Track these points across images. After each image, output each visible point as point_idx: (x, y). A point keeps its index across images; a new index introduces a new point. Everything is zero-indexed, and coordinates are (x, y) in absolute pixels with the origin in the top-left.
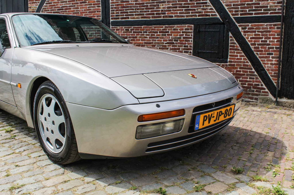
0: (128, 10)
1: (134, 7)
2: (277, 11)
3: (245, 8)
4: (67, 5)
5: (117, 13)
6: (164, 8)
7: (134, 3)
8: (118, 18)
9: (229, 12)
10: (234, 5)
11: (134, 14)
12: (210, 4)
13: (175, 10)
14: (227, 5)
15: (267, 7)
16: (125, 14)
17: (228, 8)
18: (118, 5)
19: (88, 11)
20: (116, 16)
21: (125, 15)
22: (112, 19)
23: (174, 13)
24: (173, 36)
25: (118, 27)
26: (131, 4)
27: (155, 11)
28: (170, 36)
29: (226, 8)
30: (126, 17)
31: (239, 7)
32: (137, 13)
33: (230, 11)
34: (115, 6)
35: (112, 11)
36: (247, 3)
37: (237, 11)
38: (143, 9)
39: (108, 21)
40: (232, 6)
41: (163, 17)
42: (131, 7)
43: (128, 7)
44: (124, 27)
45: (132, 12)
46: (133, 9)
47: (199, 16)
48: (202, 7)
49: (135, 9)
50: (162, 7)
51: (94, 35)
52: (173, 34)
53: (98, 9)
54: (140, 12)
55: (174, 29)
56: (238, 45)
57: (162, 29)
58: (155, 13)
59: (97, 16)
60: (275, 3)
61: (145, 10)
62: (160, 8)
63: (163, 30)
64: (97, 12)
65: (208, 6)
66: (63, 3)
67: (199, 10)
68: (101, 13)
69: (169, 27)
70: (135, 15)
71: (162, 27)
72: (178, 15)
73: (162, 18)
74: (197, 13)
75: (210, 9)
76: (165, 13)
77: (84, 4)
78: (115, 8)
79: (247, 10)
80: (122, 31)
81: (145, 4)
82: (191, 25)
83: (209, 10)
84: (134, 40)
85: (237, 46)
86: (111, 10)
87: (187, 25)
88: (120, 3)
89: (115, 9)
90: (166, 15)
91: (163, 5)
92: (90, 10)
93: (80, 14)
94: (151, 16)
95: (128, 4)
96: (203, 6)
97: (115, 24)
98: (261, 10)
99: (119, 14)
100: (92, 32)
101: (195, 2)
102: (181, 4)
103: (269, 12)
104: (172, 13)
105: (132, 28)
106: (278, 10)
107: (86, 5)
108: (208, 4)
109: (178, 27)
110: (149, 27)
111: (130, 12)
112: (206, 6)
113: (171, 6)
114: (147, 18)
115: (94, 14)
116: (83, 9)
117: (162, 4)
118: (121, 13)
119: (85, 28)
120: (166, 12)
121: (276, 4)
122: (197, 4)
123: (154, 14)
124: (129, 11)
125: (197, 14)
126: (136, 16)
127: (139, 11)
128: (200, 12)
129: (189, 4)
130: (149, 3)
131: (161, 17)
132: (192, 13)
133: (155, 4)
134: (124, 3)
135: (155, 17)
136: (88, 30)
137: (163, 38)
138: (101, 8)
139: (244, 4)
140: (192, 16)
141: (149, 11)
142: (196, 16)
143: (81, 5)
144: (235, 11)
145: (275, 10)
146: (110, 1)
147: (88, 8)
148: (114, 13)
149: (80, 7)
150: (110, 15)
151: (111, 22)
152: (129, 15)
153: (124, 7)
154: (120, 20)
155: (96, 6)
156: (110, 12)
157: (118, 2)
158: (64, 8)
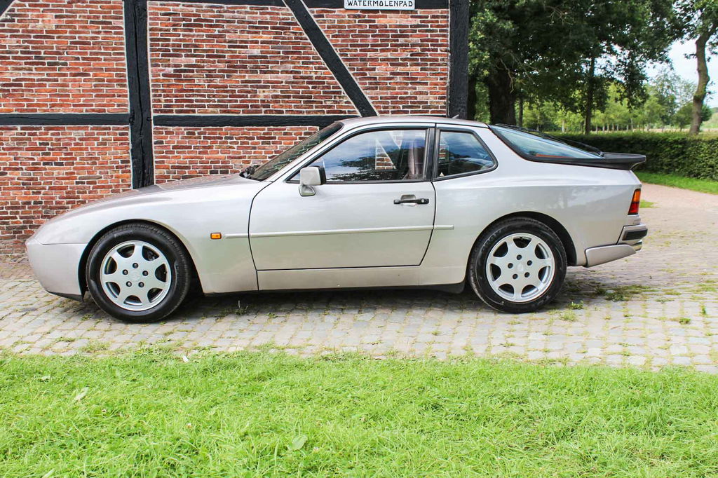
0: (193, 96)
1: (205, 91)
2: (439, 109)
3: (397, 103)
4: (32, 77)
5: (166, 101)
6: (265, 97)
7: (206, 84)
8: (171, 111)
9: (374, 108)
10: (381, 98)
11: (206, 104)
12: (346, 95)
13: (287, 102)
14: (372, 98)
15: (427, 102)
16: (185, 104)
17: (373, 103)
18: (168, 86)
19: (94, 94)
20: (165, 106)
21: (187, 106)
22: (156, 111)
23: (286, 107)
24: (282, 145)
25: (171, 128)
26: (200, 85)
27: (250, 101)
28: (278, 146)
29: (370, 101)
30: (188, 108)
31: (390, 101)
32: (211, 103)
33: (377, 107)
34: (162, 88)
35: (155, 96)
36: (400, 96)
37: (387, 107)
38: (226, 97)
39: (145, 116)
40: (379, 100)
41: (266, 112)
42: (198, 91)
43: (193, 91)
44: (183, 128)
45: (202, 101)
46: (204, 96)
47: (328, 112)
48: (333, 99)
49: (209, 96)
50: (262, 94)
51: (113, 141)
52: (283, 141)
53: (121, 90)
54: (219, 101)
55: (285, 134)
56: (389, 158)
57: (262, 132)
58: (250, 104)
59: (119, 105)
60: (436, 98)
61: (228, 98)
62: (258, 96)
63: (264, 134)
64: (119, 96)
65: (343, 97)
66: (21, 72)
67: (329, 103)
68: (128, 99)
69: (276, 129)
70: (209, 106)
71: (264, 130)
72: (293, 109)
73: (263, 114)
74: (325, 107)
75: (346, 103)
76: (269, 106)
77: (83, 78)
78: (164, 91)
79: (401, 106)
80: (180, 136)
81: (229, 88)
82: (315, 127)
83: (344, 104)
84: (206, 153)
85: (387, 160)
86: (152, 94)
87: (308, 127)
88: (174, 83)
89: (163, 94)
90: (271, 109)
91: (264, 91)
92: (101, 90)
93: (71, 98)
94: (241, 109)
95: (191, 86)
96: (335, 97)
97: (163, 121)
98: (419, 107)
99: (172, 103)
100: (107, 136)
101: (322, 91)
102: (298, 92)
103: (430, 110)
104: (282, 106)
105: (202, 130)
106: (441, 107)
107: (90, 80)
108: (342, 95)
109: (291, 129)
110: (237, 129)
111: (197, 101)
112: (340, 97)
113: (280, 94)
114: (233, 113)
115: (111, 101)
116: (81, 88)
117: (262, 90)
118: (176, 101)
119: (88, 127)
120: (271, 105)
121: (437, 100)
122: (324, 93)
123: (247, 106)
124: (194, 98)
125: (325, 110)
126: (211, 109)
127: (216, 99)
128: (330, 107)
129: (311, 92)
130: (237, 87)
131: (260, 112)
132: (316, 107)
133: (250, 89)
134: (184, 84)
135: (249, 112)
136: (96, 132)
137: (264, 149)
138: (127, 89)
139: (396, 98)
140: (316, 112)
141: (236, 101)
142: (324, 112)
143: (75, 81)
144: (385, 108)
145: (437, 107)
146: (151, 77)
147: (93, 88)
148: (160, 101)
149: (70, 83)
150: (152, 104)
151: (154, 117)
152: (195, 105)
153: (182, 91)
154: (174, 114)
155: (115, 84)
156: (152, 98)
157: (169, 81)
158: (23, 83)
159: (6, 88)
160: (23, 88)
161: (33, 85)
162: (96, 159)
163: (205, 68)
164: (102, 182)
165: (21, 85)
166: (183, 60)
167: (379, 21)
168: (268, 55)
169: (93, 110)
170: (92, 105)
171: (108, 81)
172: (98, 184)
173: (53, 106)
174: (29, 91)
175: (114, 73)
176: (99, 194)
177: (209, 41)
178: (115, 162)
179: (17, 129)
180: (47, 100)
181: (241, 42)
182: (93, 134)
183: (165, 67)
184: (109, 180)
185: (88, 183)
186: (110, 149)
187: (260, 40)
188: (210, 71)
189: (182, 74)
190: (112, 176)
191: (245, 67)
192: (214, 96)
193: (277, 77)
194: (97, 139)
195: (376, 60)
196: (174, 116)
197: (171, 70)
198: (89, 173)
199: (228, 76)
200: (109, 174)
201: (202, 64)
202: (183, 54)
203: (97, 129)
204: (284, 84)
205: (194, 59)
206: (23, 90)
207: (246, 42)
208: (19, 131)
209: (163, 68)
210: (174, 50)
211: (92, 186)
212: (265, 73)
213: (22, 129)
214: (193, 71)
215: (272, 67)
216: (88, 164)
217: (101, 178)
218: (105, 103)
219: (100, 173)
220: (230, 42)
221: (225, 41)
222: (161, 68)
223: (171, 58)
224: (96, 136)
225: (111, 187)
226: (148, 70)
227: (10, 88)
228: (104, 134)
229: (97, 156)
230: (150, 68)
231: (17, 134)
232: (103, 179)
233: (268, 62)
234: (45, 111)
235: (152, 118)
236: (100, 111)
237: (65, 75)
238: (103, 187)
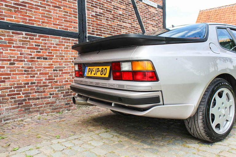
0: (102, 28)
1: (106, 27)
5: (93, 29)
7: (106, 23)
8: (94, 34)
16: (99, 31)
18: (93, 21)
19: (63, 19)
20: (92, 31)
22: (89, 33)
26: (104, 23)
30: (100, 34)
38: (112, 30)
39: (85, 35)
42: (103, 26)
43: (101, 25)
45: (105, 31)
49: (107, 29)
50: (123, 31)
53: (75, 19)
59: (74, 28)
64: (74, 23)
68: (78, 25)
70: (107, 34)
77: (58, 9)
78: (91, 23)
81: (113, 27)
86: (87, 24)
88: (95, 20)
89: (91, 25)
92: (66, 18)
93: (52, 20)
95: (101, 23)
97: (91, 39)
99: (94, 30)
100: (68, 44)
107: (62, 11)
111: (103, 31)
115: (71, 24)
116: (57, 15)
117: (123, 29)
118: (96, 29)
119: (60, 38)
124: (102, 29)
127: (109, 31)
130: (116, 27)
133: (119, 28)
134: (99, 21)
136: (64, 41)
138: (78, 19)
141: (115, 33)
143: (55, 10)
146: (87, 16)
147: (63, 16)
148: (90, 28)
149: (52, 11)
150: (87, 29)
151: (88, 36)
152: (103, 33)
153: (98, 25)
154: (95, 36)
155: (73, 16)
156: (87, 26)
157: (93, 19)
158: (27, 5)
159: (16, 6)
160: (27, 8)
161: (33, 8)
162: (64, 56)
163: (106, 16)
164: (66, 70)
165: (25, 6)
166: (98, 10)
167: (150, 10)
168: (124, 15)
169: (63, 28)
170: (62, 26)
171: (70, 13)
172: (64, 71)
173: (43, 22)
174: (30, 11)
175: (72, 10)
176: (64, 77)
177: (107, 4)
178: (72, 59)
179: (22, 34)
180: (40, 19)
181: (117, 7)
182: (63, 41)
183: (92, 12)
184: (69, 69)
185: (60, 70)
186: (69, 51)
187: (122, 8)
188: (107, 17)
189: (98, 16)
190: (70, 67)
191: (118, 18)
192: (109, 29)
193: (126, 25)
194: (64, 45)
195: (149, 24)
196: (95, 37)
197: (94, 14)
198: (60, 64)
199: (113, 21)
200: (69, 65)
201: (105, 14)
202: (98, 7)
203: (64, 39)
204: (128, 28)
205: (102, 10)
206: (27, 10)
207: (118, 7)
208: (24, 36)
209: (91, 12)
210: (95, 4)
211: (61, 72)
212: (124, 22)
213: (26, 34)
214: (101, 16)
215: (125, 20)
216: (59, 59)
217: (65, 67)
218: (68, 25)
219: (65, 65)
220: (113, 6)
221: (112, 5)
222: (90, 12)
223: (94, 8)
224: (64, 43)
225: (69, 73)
226: (85, 12)
227: (20, 7)
228: (67, 43)
229: (64, 55)
230: (86, 11)
231: (23, 37)
232: (66, 68)
233: (124, 18)
234: (39, 25)
235: (87, 36)
236: (66, 29)
237: (49, 5)
238: (66, 73)
